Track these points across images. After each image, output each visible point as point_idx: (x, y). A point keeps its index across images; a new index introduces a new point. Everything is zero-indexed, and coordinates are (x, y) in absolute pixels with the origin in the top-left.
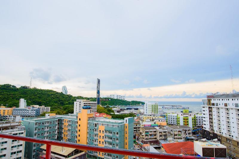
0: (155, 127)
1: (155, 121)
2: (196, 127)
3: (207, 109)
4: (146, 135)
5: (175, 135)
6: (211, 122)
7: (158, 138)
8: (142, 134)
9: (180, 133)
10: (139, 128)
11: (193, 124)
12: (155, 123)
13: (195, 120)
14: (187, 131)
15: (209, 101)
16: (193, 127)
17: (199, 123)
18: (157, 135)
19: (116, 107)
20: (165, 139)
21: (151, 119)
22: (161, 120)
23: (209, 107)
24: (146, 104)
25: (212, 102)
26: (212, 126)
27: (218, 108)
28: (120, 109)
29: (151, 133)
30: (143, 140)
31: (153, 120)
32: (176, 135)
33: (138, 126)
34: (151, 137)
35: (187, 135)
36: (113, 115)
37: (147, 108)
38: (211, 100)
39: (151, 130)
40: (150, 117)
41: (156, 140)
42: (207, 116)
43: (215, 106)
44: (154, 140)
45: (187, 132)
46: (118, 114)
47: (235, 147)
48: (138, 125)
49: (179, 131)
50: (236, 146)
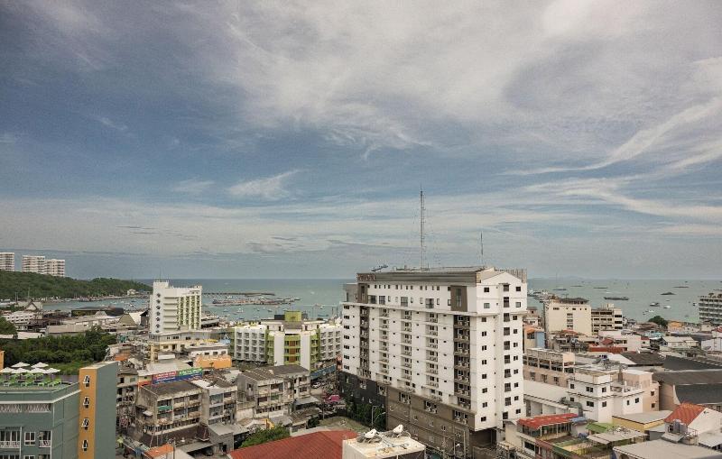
0: (194, 382)
1: (194, 354)
2: (320, 364)
3: (355, 313)
4: (162, 414)
5: (260, 400)
6: (365, 351)
7: (206, 418)
8: (146, 413)
9: (277, 390)
10: (131, 388)
11: (312, 357)
12: (191, 364)
13: (317, 343)
14: (298, 381)
15: (363, 288)
16: (312, 365)
17: (327, 351)
18: (200, 409)
19: (22, 309)
20: (229, 419)
21: (178, 349)
22: (211, 352)
23: (362, 308)
24: (159, 295)
25: (372, 291)
26: (365, 361)
27: (385, 311)
28: (40, 317)
29: (178, 405)
30: (149, 433)
31: (184, 353)
32: (265, 399)
33: (128, 382)
34: (179, 417)
35: (296, 395)
36: (8, 346)
37: (160, 311)
38: (369, 286)
39: (179, 395)
40: (174, 342)
41: (197, 424)
42: (355, 332)
43: (378, 305)
44: (192, 425)
45: (296, 385)
46: (34, 335)
47: (418, 414)
48: (127, 379)
49: (273, 386)
50: (419, 411)
